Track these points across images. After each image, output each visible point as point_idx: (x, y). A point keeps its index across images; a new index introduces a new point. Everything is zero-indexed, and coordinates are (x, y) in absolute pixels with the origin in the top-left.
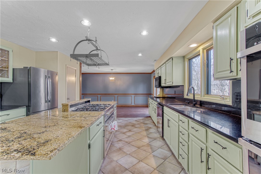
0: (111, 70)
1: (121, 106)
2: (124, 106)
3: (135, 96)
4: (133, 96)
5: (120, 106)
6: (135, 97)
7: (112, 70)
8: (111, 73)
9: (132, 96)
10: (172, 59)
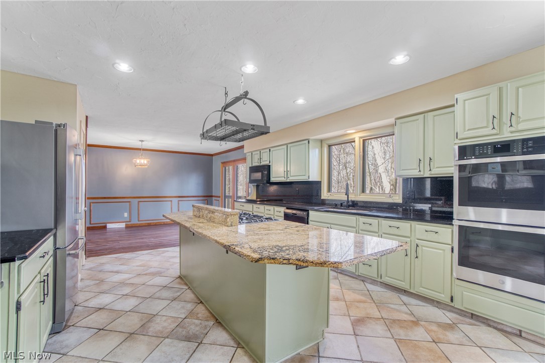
0: (140, 141)
1: (148, 223)
2: (153, 223)
3: (179, 201)
4: (175, 200)
5: (146, 223)
6: (178, 203)
7: (142, 141)
8: (140, 149)
9: (173, 202)
10: (309, 141)
